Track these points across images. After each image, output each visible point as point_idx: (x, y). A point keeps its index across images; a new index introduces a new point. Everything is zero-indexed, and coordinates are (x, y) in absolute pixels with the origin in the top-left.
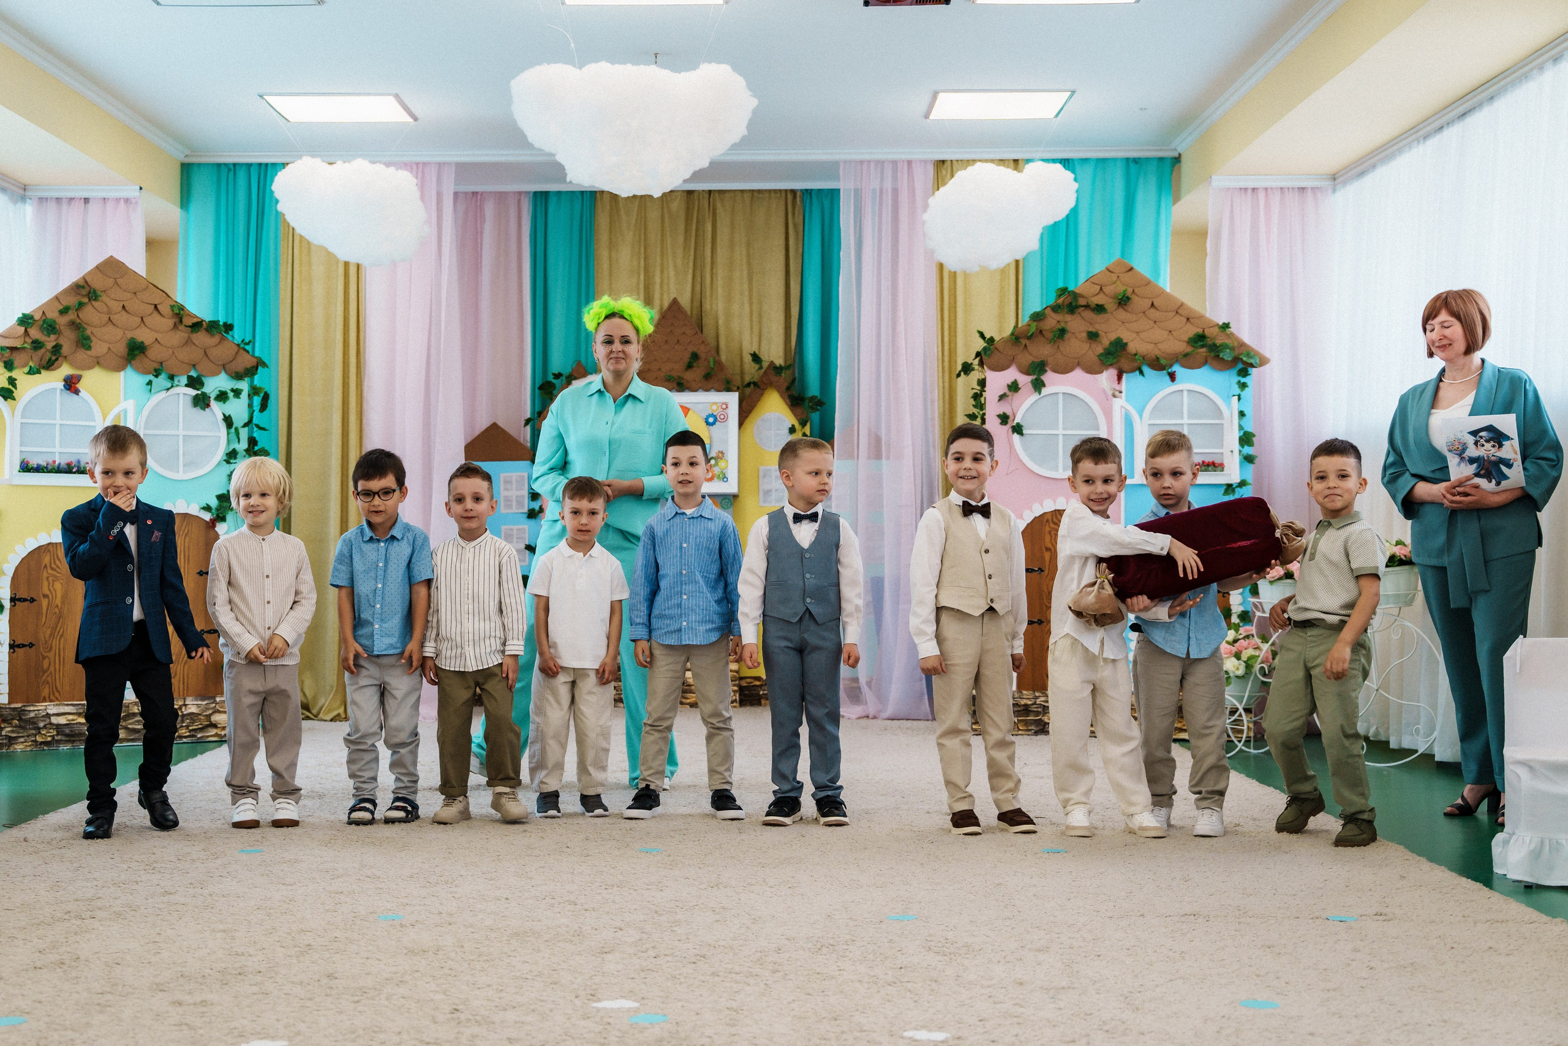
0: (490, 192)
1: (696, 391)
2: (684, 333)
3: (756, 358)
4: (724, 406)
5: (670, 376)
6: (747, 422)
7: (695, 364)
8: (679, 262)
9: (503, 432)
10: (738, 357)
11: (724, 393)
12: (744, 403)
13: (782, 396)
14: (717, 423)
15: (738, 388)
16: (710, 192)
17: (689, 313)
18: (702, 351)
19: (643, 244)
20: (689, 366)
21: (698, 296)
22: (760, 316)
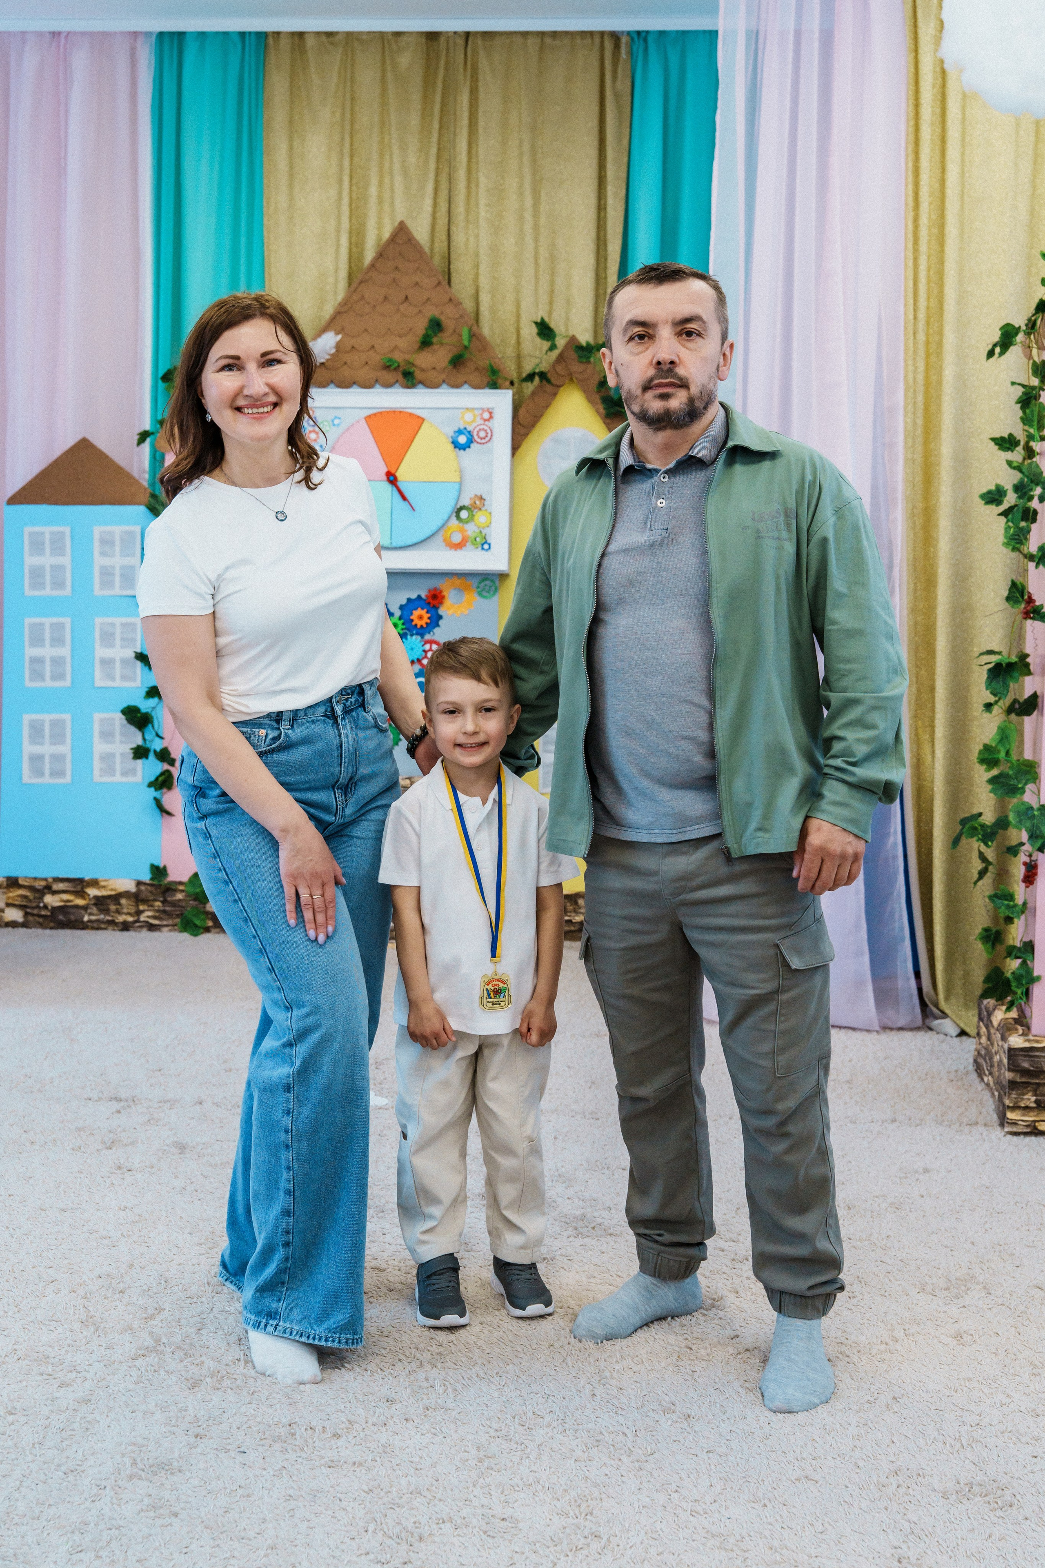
0: (83, 34)
1: (436, 386)
2: (417, 284)
3: (545, 330)
4: (486, 415)
5: (390, 360)
6: (527, 445)
7: (435, 340)
8: (412, 160)
9: (102, 456)
10: (513, 330)
11: (488, 391)
12: (522, 412)
13: (590, 400)
14: (472, 445)
15: (512, 383)
16: (468, 34)
17: (427, 250)
18: (448, 316)
19: (348, 127)
20: (425, 343)
21: (442, 221)
22: (553, 258)
